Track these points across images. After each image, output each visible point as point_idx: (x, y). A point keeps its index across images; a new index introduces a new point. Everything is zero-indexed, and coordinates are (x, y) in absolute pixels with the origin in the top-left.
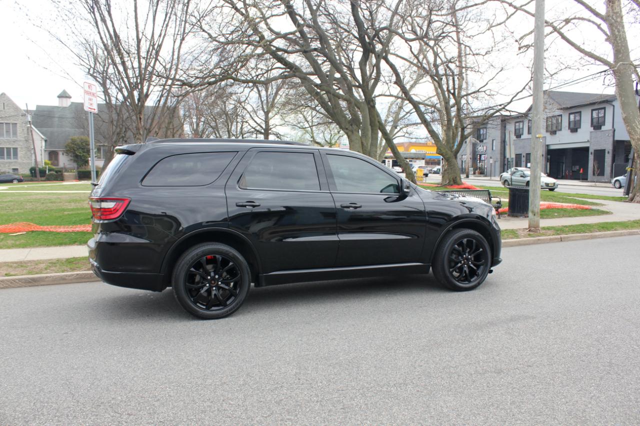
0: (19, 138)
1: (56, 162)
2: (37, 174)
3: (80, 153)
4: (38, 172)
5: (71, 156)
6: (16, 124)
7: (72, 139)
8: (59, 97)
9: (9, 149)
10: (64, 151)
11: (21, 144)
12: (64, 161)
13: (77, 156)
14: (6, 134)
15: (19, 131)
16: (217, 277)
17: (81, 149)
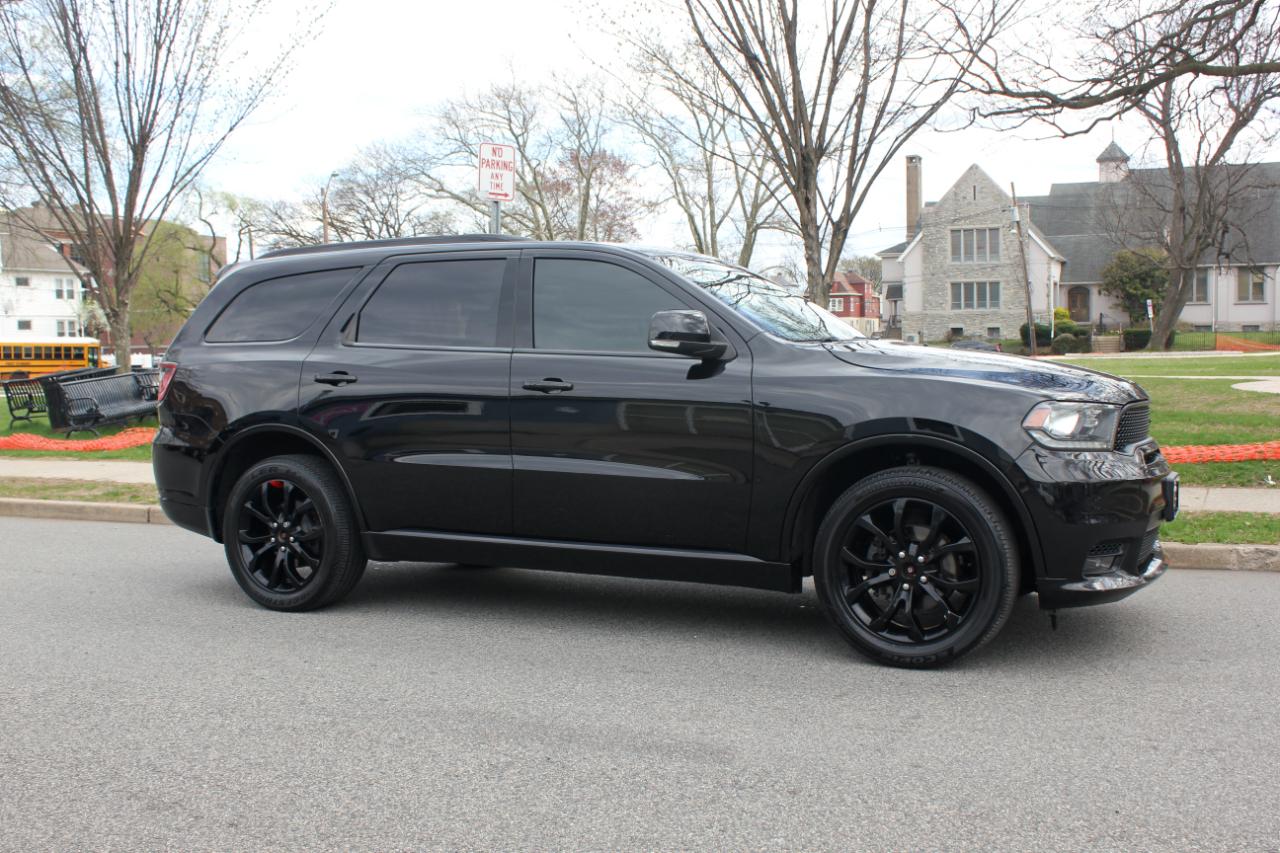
1: (1084, 312)
2: (1036, 339)
3: (1135, 289)
4: (1032, 334)
5: (1117, 297)
6: (997, 229)
7: (1119, 258)
8: (1101, 160)
9: (981, 285)
10: (1100, 285)
11: (1008, 273)
12: (1101, 306)
13: (1128, 296)
14: (978, 253)
15: (1002, 246)
16: (286, 525)
17: (1138, 281)
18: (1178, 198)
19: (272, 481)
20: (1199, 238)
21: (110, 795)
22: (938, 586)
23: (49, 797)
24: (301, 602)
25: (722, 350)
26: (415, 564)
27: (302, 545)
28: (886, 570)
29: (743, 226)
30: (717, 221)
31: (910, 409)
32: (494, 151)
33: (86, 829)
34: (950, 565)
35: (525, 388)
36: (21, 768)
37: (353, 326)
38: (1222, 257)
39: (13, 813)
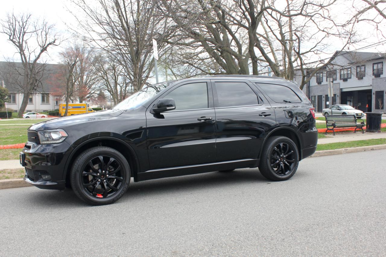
38: (34, 90)
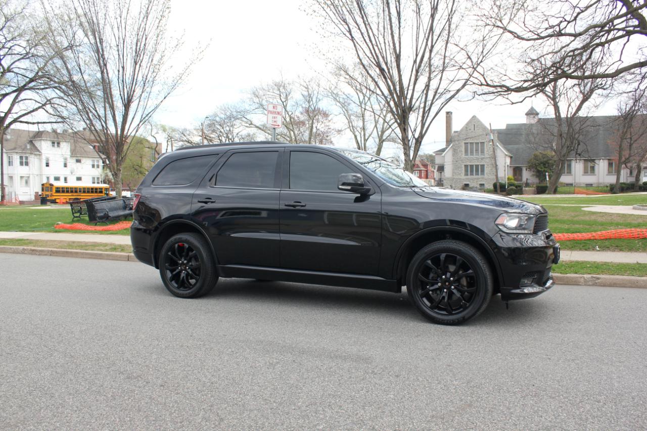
0: (487, 156)
1: (520, 178)
2: (499, 188)
3: (541, 168)
4: (498, 187)
5: (534, 171)
6: (484, 143)
7: (534, 155)
8: (527, 114)
9: (477, 166)
10: (527, 166)
11: (488, 161)
12: (526, 175)
13: (538, 171)
14: (476, 153)
15: (486, 150)
16: (185, 262)
17: (542, 165)
18: (559, 131)
19: (180, 244)
20: (568, 147)
21: (112, 372)
22: (459, 290)
23: (87, 373)
24: (191, 294)
25: (369, 190)
26: (239, 279)
27: (191, 270)
28: (437, 283)
29: (377, 140)
30: (366, 138)
31: (447, 216)
32: (274, 107)
33: (102, 386)
34: (464, 282)
35: (286, 205)
36: (75, 361)
37: (214, 179)
39: (72, 379)
